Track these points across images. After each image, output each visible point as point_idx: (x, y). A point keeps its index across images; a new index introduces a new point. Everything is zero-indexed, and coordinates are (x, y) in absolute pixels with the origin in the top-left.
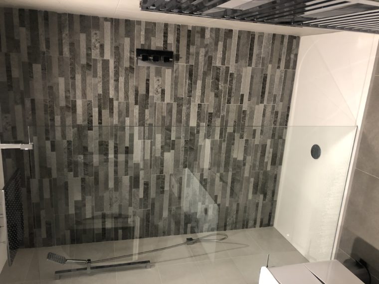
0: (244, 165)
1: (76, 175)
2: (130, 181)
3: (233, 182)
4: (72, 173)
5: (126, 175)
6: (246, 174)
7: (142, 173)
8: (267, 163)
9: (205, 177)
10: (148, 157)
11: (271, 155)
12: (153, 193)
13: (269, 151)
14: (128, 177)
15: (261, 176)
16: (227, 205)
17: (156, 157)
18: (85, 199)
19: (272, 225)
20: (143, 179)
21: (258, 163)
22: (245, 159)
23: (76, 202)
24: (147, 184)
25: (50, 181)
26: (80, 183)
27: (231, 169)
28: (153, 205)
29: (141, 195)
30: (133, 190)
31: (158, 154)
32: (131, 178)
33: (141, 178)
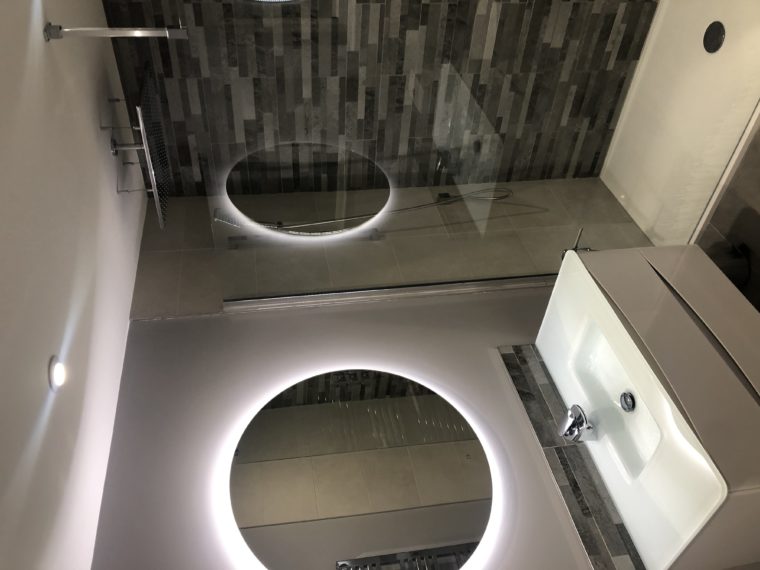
0: (563, 58)
1: (243, 73)
2: (341, 86)
3: (535, 93)
4: (236, 69)
5: (334, 74)
6: (564, 77)
7: (362, 72)
8: (610, 53)
9: (482, 82)
10: (373, 39)
11: (620, 38)
12: (382, 112)
14: (337, 78)
15: (592, 82)
16: (519, 135)
17: (390, 39)
18: (262, 118)
19: (598, 174)
20: (364, 83)
21: (590, 55)
22: (566, 44)
23: (247, 123)
24: (371, 94)
25: (199, 83)
26: (251, 88)
27: (535, 67)
28: (381, 133)
29: (361, 115)
30: (347, 104)
31: (394, 34)
32: (342, 79)
33: (360, 82)
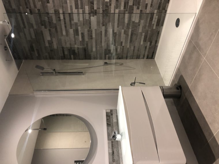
0: (139, 25)
1: (46, 28)
2: (74, 32)
3: (132, 35)
4: (43, 27)
5: (71, 28)
6: (140, 31)
7: (79, 28)
8: (154, 24)
9: (115, 32)
10: (81, 19)
11: (156, 20)
12: (86, 39)
13: (156, 17)
14: (72, 30)
15: (149, 32)
16: (128, 47)
17: (86, 19)
18: (52, 40)
19: (154, 58)
20: (80, 31)
21: (148, 25)
22: (140, 22)
23: (48, 41)
24: (83, 34)
25: (34, 30)
26: (48, 32)
27: (131, 27)
28: (87, 44)
29: (81, 39)
30: (76, 36)
31: (87, 18)
32: (74, 30)
33: (79, 31)
